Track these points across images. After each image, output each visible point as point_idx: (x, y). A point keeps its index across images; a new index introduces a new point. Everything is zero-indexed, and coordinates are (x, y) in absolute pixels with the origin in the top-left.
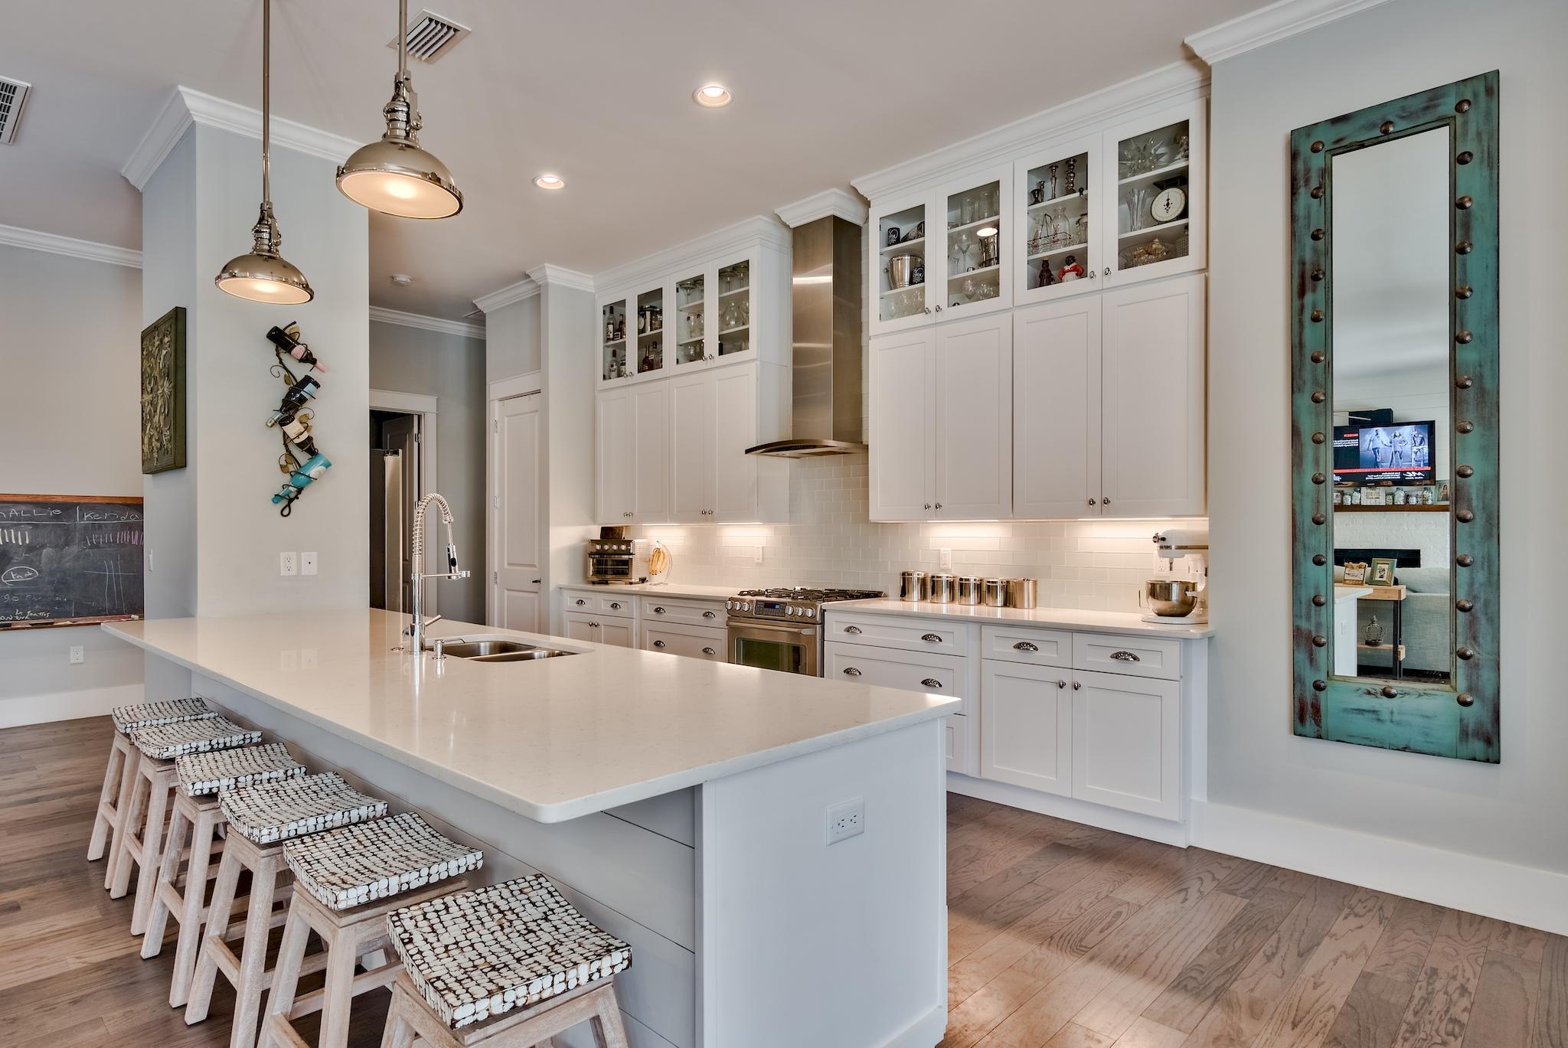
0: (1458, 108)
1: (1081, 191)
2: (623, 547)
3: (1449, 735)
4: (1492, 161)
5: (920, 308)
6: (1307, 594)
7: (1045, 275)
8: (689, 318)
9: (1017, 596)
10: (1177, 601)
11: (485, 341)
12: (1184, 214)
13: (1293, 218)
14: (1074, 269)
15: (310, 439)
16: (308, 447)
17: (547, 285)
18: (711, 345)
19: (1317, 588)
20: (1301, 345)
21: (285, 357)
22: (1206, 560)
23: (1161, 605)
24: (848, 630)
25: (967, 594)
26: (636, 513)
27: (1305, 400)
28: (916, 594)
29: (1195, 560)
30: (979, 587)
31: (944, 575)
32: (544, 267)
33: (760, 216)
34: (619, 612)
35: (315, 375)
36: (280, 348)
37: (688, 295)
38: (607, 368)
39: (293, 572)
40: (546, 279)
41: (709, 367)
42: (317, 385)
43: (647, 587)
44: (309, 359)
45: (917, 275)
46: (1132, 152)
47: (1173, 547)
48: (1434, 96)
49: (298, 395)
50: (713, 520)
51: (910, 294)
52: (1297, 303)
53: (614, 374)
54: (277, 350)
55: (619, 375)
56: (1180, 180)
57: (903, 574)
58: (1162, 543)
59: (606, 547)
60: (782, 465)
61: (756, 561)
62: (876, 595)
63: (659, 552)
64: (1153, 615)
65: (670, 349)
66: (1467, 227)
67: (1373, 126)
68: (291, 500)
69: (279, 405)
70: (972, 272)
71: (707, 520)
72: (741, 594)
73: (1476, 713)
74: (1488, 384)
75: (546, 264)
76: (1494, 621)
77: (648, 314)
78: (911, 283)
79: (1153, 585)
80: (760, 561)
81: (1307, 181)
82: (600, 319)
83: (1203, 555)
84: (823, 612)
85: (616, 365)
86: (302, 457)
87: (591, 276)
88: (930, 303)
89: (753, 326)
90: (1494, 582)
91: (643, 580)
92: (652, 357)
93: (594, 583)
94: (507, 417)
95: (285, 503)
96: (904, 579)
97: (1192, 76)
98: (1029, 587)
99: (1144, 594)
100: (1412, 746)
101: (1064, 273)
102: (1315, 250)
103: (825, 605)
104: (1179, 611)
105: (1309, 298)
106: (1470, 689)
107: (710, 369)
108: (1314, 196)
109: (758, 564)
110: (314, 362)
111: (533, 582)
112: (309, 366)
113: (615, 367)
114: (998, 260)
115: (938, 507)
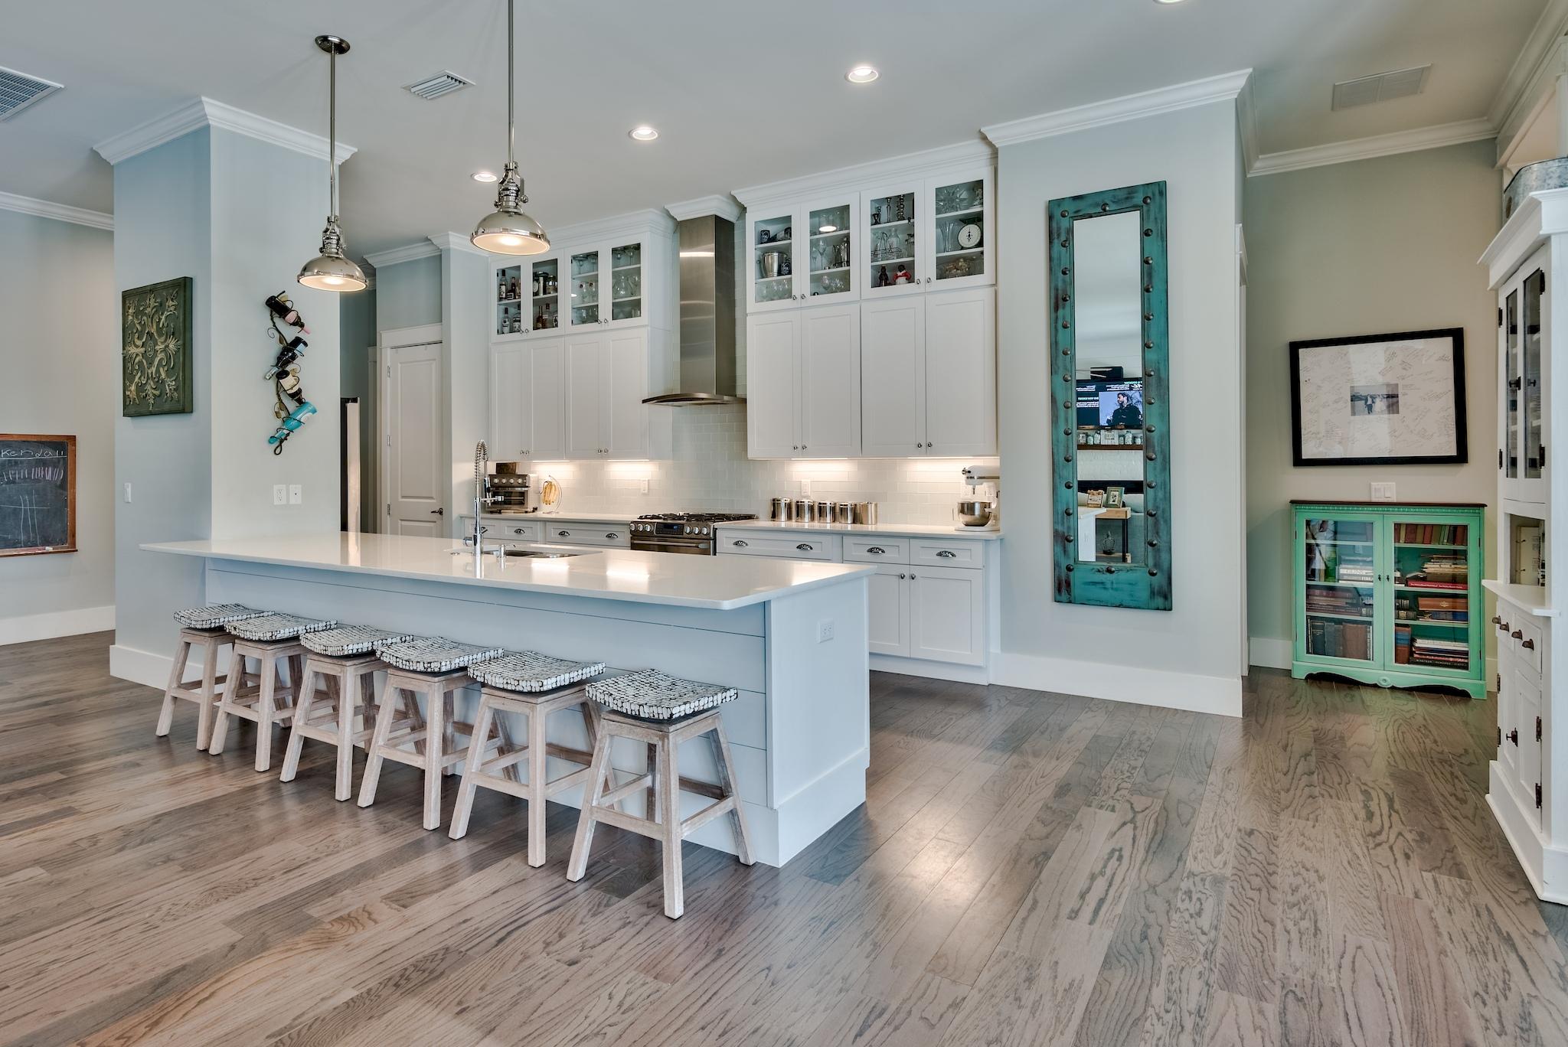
0: (1145, 201)
1: (909, 219)
2: (520, 481)
3: (1144, 594)
4: (1163, 237)
5: (787, 294)
6: (1061, 508)
7: (883, 278)
8: (581, 286)
9: (863, 515)
10: (979, 515)
12: (980, 244)
13: (1051, 259)
14: (905, 275)
15: (300, 391)
16: (297, 396)
17: (449, 250)
18: (605, 310)
19: (1068, 507)
20: (1056, 343)
21: (278, 321)
22: (997, 486)
23: (968, 518)
24: (736, 544)
25: (824, 515)
26: (532, 451)
27: (1059, 379)
28: (783, 515)
29: (989, 487)
30: (833, 509)
31: (806, 501)
32: (448, 235)
33: (652, 209)
34: (522, 536)
35: (301, 335)
36: (274, 313)
37: (581, 266)
38: (500, 324)
39: (284, 502)
40: (449, 244)
41: (603, 329)
42: (306, 344)
43: (539, 514)
44: (298, 323)
45: (785, 268)
46: (946, 197)
47: (976, 477)
48: (1131, 191)
49: (290, 354)
50: (609, 458)
51: (779, 283)
52: (1053, 315)
53: (506, 329)
54: (271, 315)
55: (512, 331)
56: (977, 219)
57: (774, 500)
58: (968, 475)
59: (504, 481)
60: (668, 411)
61: (642, 491)
62: (749, 517)
63: (551, 485)
64: (962, 526)
65: (565, 312)
66: (1150, 275)
67: (1097, 205)
68: (282, 441)
69: (273, 361)
70: (828, 271)
71: (602, 458)
72: (641, 518)
73: (1158, 580)
75: (450, 232)
76: (1168, 523)
77: (541, 279)
78: (780, 273)
79: (963, 505)
80: (646, 491)
81: (1059, 235)
82: (494, 281)
83: (996, 484)
84: (715, 530)
85: (510, 322)
86: (291, 405)
88: (795, 291)
89: (645, 296)
90: (1167, 498)
91: (535, 509)
92: (545, 317)
93: (492, 512)
94: (401, 363)
95: (277, 444)
96: (774, 505)
97: (985, 151)
98: (872, 508)
99: (956, 511)
100: (1124, 603)
101: (897, 277)
102: (1064, 281)
103: (717, 525)
104: (980, 522)
105: (1061, 312)
106: (1156, 565)
107: (605, 331)
108: (1064, 246)
109: (644, 494)
110: (302, 326)
111: (433, 512)
112: (298, 328)
113: (507, 323)
114: (848, 263)
115: (804, 447)
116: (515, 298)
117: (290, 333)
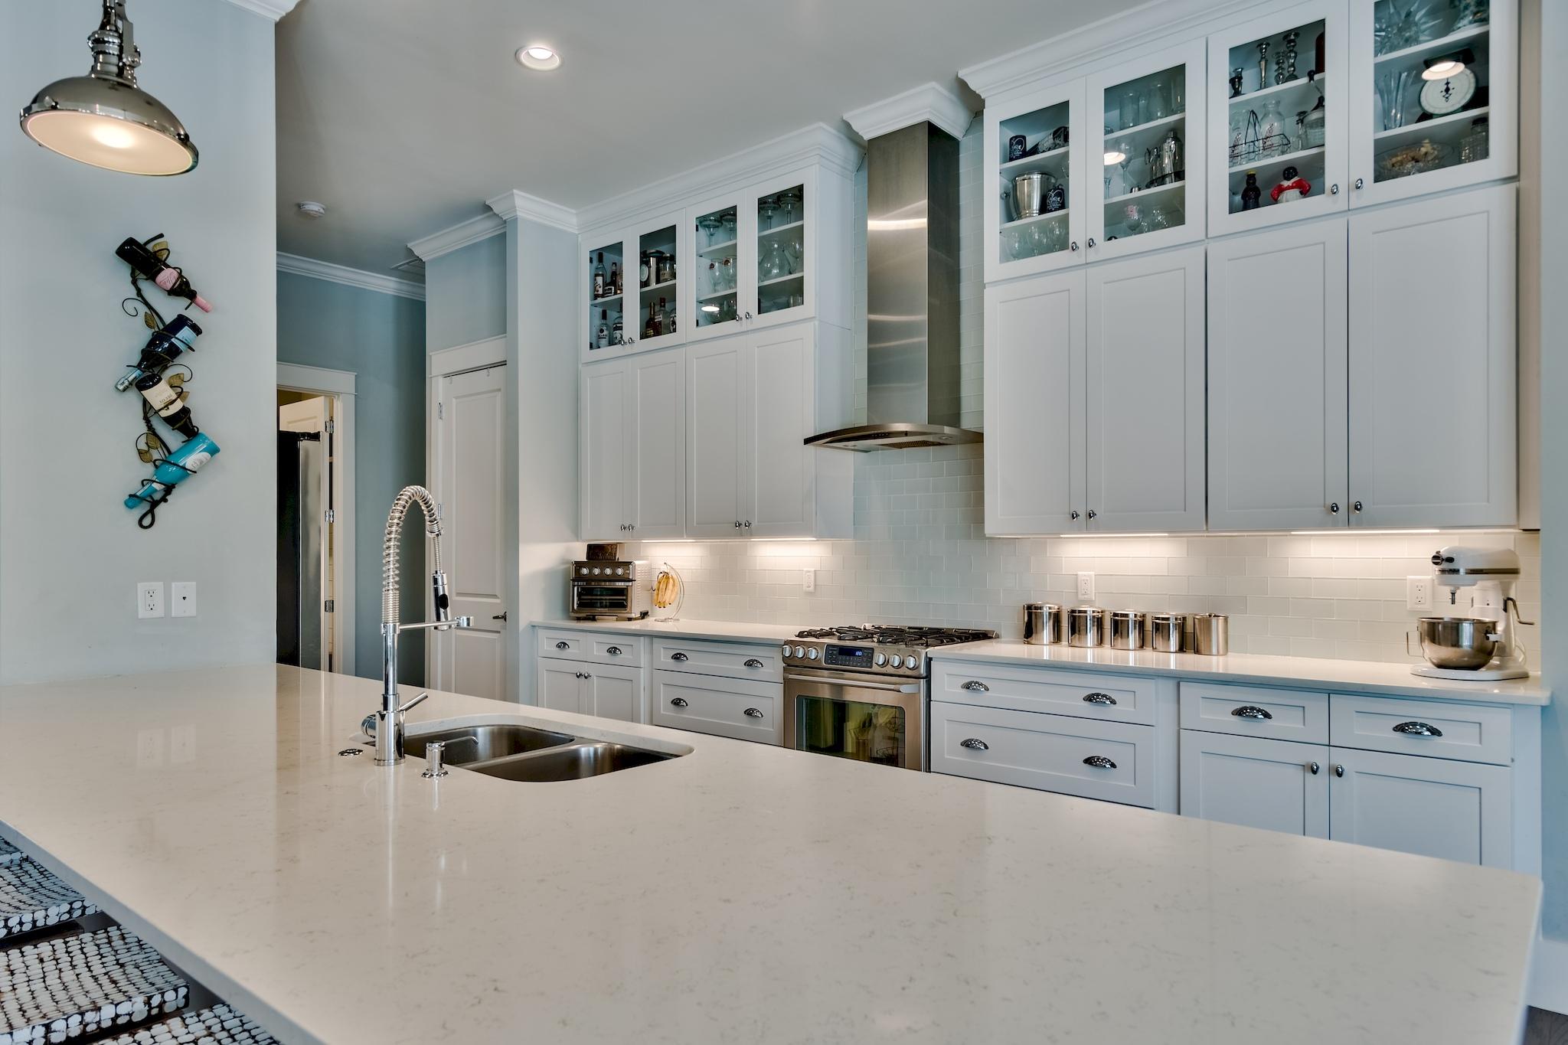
1: (1311, 75)
2: (620, 571)
5: (1061, 243)
7: (1251, 194)
8: (712, 266)
9: (1201, 638)
10: (1472, 647)
11: (424, 304)
12: (1481, 97)
14: (1301, 182)
15: (185, 411)
16: (182, 422)
17: (516, 220)
18: (747, 299)
21: (146, 287)
23: (1445, 652)
24: (967, 686)
25: (1124, 633)
26: (638, 526)
28: (1046, 633)
29: (1484, 590)
30: (1141, 624)
31: (1090, 610)
32: (513, 194)
33: (822, 124)
34: (618, 659)
35: (193, 314)
36: (137, 272)
37: (712, 235)
38: (594, 334)
39: (159, 612)
40: (515, 211)
41: (744, 329)
42: (197, 330)
43: (651, 624)
44: (183, 289)
45: (1054, 199)
47: (1462, 571)
49: (166, 345)
50: (751, 535)
51: (1043, 228)
53: (604, 342)
54: (133, 275)
55: (611, 343)
56: (1475, 51)
57: (1029, 607)
58: (1446, 566)
59: (597, 571)
60: (845, 460)
61: (805, 588)
62: (984, 636)
63: (668, 578)
64: (1427, 666)
65: (686, 308)
68: (154, 504)
69: (136, 358)
70: (1136, 194)
71: (741, 535)
72: (801, 635)
75: (515, 191)
77: (653, 261)
78: (1044, 209)
79: (1432, 624)
80: (812, 589)
82: (586, 270)
84: (929, 661)
85: (608, 331)
86: (173, 439)
87: (574, 211)
88: (1076, 235)
89: (811, 274)
91: (644, 615)
92: (659, 318)
93: (579, 619)
94: (456, 398)
95: (145, 507)
96: (1030, 615)
98: (1218, 625)
99: (1415, 636)
101: (1281, 190)
103: (933, 651)
104: (1476, 661)
107: (747, 332)
109: (810, 594)
110: (192, 295)
111: (494, 618)
112: (186, 301)
113: (605, 333)
114: (1179, 175)
115: (1091, 515)
116: (615, 293)
117: (170, 309)
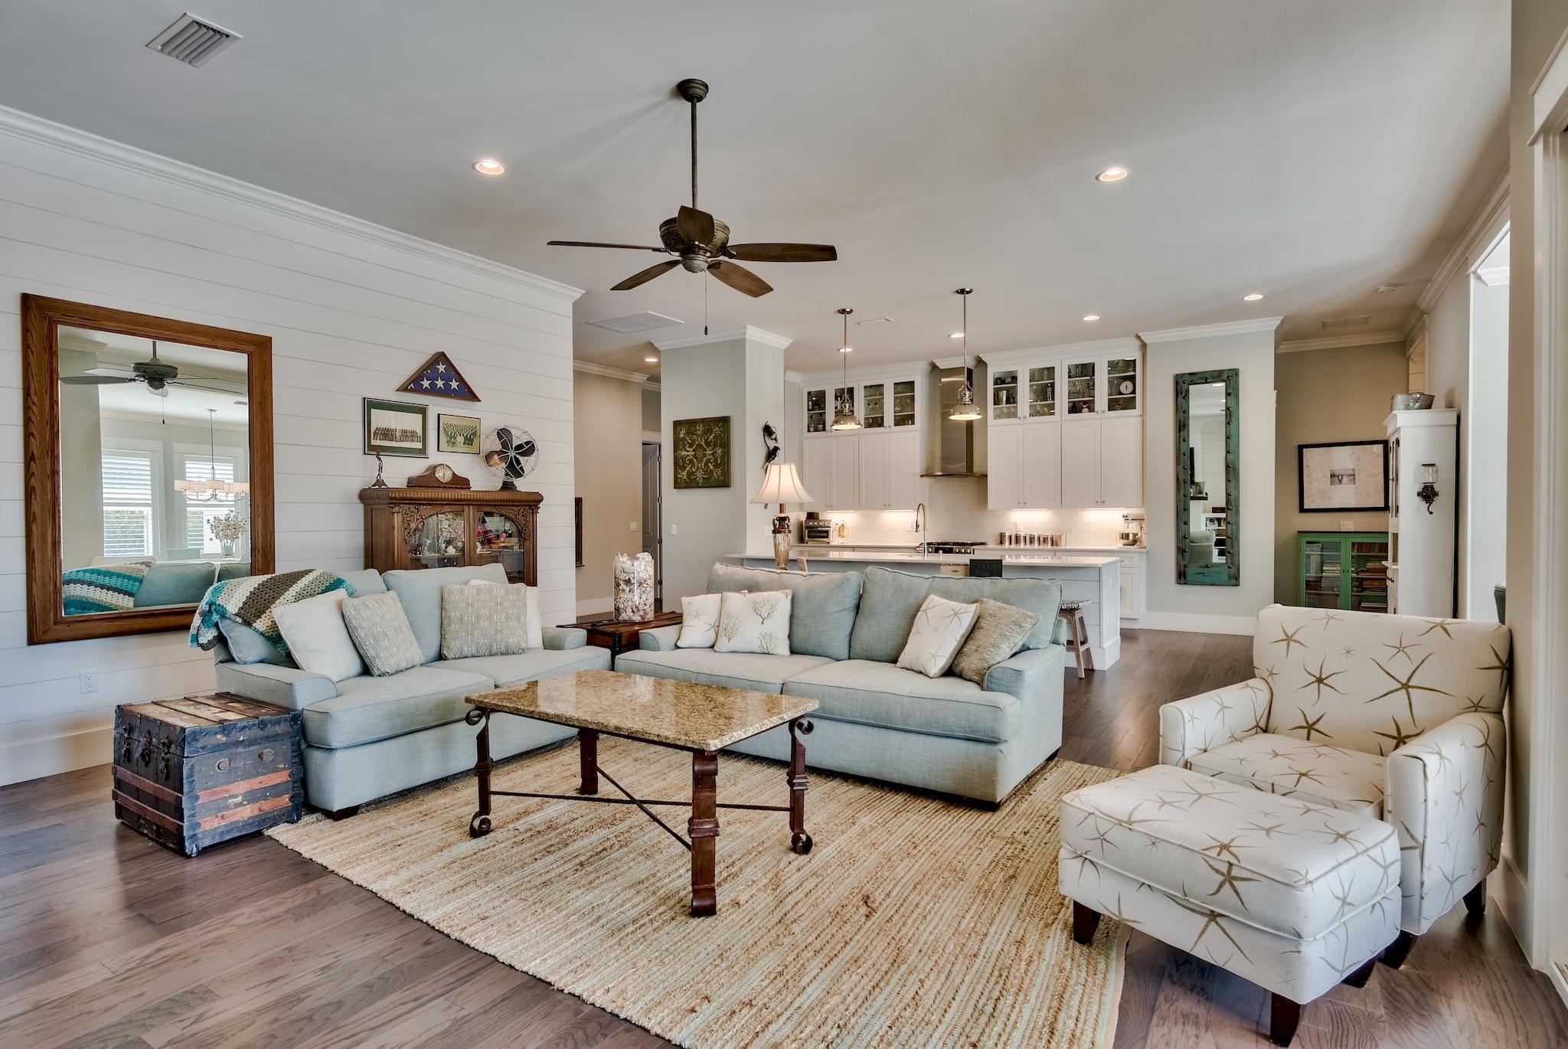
0: (1228, 378)
1: (1092, 376)
2: (822, 523)
3: (1225, 578)
4: (1237, 397)
5: (1014, 415)
6: (1182, 535)
7: (1074, 409)
8: (872, 405)
10: (1131, 540)
12: (1134, 392)
13: (1177, 405)
14: (1087, 407)
18: (889, 420)
19: (1185, 532)
20: (1180, 449)
21: (767, 438)
22: (1141, 524)
23: (1126, 541)
25: (1034, 542)
26: (823, 504)
27: (1181, 468)
28: (1007, 542)
29: (1137, 524)
30: (1039, 538)
31: (1021, 535)
33: (923, 362)
37: (871, 394)
42: (780, 450)
45: (1012, 400)
46: (1113, 366)
47: (1130, 519)
48: (1221, 372)
49: (774, 456)
51: (1008, 408)
52: (1178, 435)
53: (812, 429)
54: (764, 435)
55: (819, 430)
56: (1132, 379)
57: (1001, 534)
59: (816, 524)
61: (907, 529)
62: (984, 544)
64: (1121, 546)
66: (1230, 416)
67: (1202, 378)
69: (765, 460)
70: (1040, 403)
73: (1233, 571)
74: (1236, 467)
76: (1238, 541)
78: (1008, 402)
79: (1123, 534)
81: (1181, 393)
82: (804, 399)
84: (974, 551)
88: (1019, 414)
89: (918, 414)
90: (1238, 529)
96: (1001, 536)
97: (1138, 343)
98: (1063, 537)
99: (1118, 538)
100: (1215, 583)
101: (1084, 408)
102: (1184, 417)
104: (1132, 544)
105: (1182, 433)
106: (1231, 563)
107: (888, 432)
108: (1184, 398)
114: (1053, 398)
116: (819, 410)
117: (772, 444)
